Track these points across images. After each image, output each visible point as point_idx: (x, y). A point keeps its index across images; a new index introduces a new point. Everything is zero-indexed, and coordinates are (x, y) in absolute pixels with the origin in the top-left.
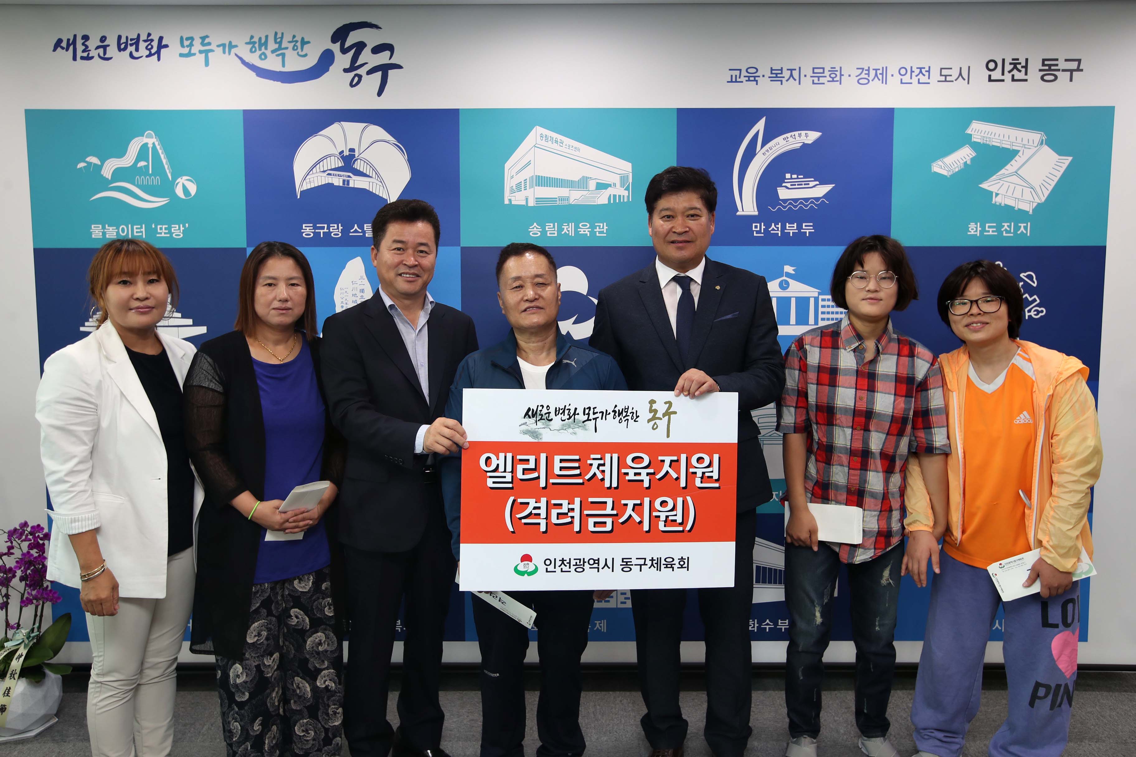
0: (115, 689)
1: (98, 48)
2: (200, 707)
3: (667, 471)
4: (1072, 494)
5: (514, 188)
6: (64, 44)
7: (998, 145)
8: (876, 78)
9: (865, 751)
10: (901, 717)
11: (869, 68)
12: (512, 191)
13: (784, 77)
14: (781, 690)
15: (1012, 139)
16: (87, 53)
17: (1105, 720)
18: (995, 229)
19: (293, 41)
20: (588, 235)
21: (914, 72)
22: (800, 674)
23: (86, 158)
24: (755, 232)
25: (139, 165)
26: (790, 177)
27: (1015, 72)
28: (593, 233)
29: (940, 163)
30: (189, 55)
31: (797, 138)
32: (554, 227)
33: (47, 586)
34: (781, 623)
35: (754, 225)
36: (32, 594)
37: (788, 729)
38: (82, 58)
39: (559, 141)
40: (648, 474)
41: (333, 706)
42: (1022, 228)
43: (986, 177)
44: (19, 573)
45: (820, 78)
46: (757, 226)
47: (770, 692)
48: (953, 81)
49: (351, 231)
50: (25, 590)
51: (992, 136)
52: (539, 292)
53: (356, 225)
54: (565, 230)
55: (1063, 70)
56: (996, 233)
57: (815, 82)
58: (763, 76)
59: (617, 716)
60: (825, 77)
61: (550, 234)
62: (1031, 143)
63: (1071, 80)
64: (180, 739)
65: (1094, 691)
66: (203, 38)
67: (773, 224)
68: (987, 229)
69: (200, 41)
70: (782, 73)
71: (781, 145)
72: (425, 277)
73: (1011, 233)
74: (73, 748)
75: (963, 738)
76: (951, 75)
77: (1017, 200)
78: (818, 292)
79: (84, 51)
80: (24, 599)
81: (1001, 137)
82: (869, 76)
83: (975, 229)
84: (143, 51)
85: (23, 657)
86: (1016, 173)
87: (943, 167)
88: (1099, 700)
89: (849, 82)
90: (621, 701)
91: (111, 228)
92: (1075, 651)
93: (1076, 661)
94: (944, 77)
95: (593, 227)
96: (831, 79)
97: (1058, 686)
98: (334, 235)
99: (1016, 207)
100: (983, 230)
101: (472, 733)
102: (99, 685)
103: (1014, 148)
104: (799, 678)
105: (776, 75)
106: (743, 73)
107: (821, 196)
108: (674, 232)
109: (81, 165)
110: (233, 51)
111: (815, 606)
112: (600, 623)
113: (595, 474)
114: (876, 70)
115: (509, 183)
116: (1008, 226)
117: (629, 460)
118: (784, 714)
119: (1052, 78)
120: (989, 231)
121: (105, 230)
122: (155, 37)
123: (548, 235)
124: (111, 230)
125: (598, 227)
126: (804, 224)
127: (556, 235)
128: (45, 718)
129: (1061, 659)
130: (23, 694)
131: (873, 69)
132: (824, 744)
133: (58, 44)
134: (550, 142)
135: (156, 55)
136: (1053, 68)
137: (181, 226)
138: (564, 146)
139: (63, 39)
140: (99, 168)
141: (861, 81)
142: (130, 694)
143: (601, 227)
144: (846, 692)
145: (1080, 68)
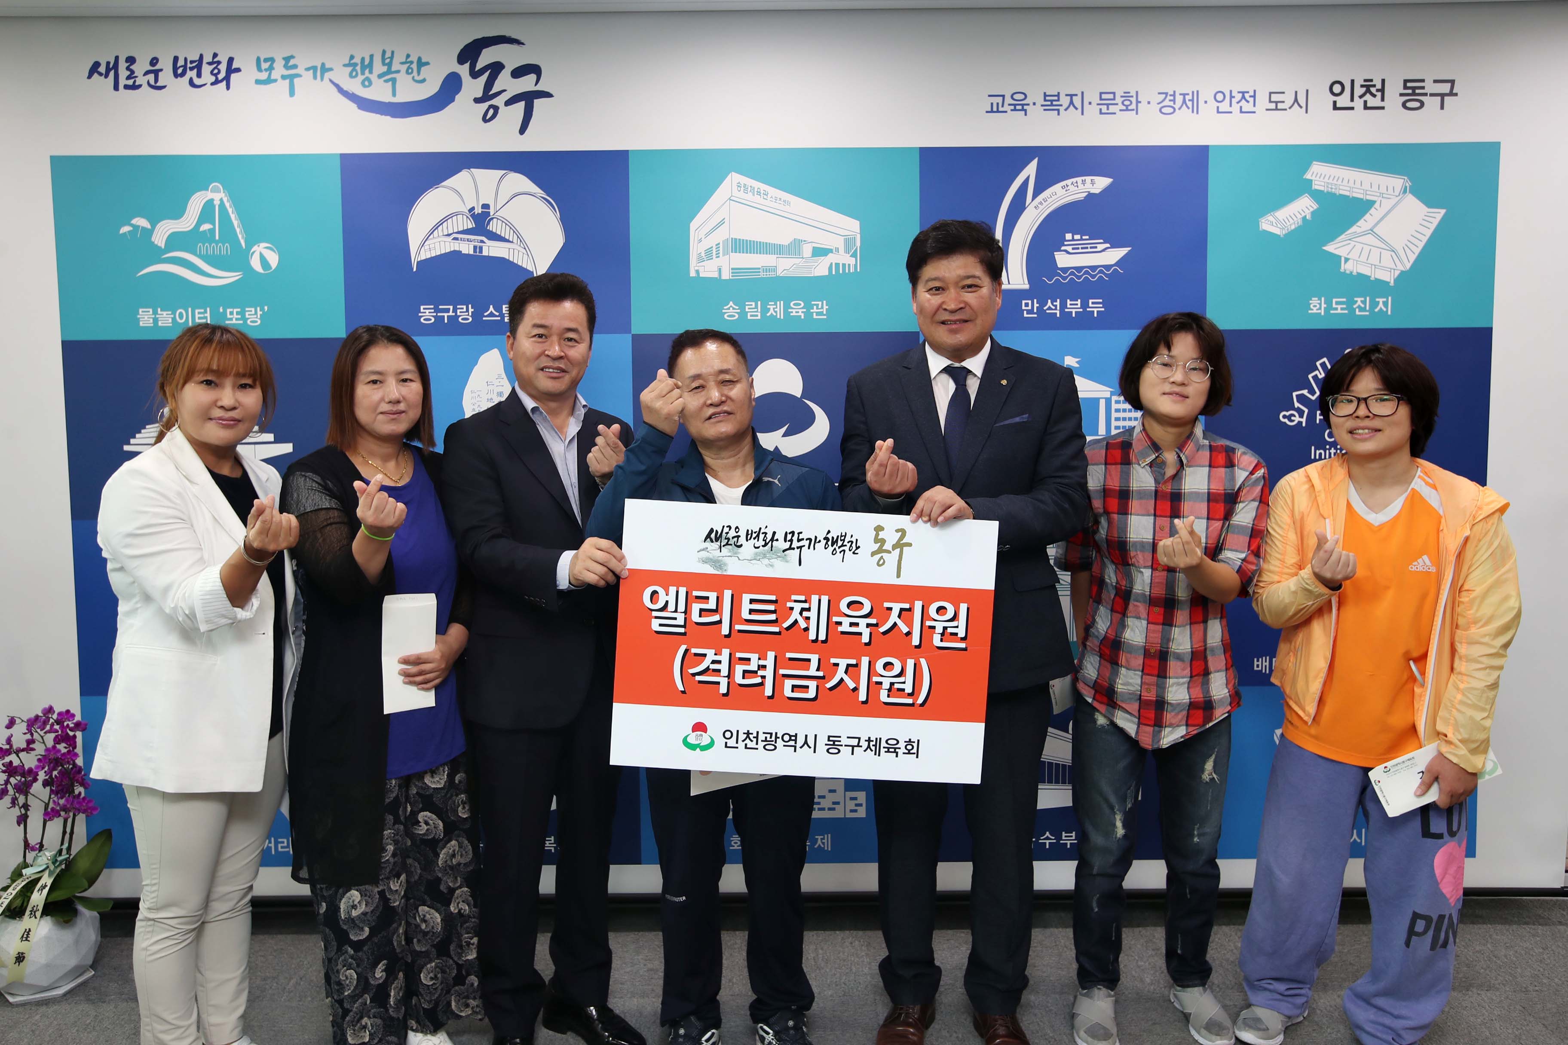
0: (173, 929)
1: (147, 73)
2: (285, 955)
3: (895, 623)
4: (1488, 671)
5: (703, 255)
6: (102, 69)
7: (1347, 193)
8: (1184, 105)
9: (1177, 1006)
10: (1227, 960)
11: (1174, 92)
12: (700, 259)
13: (1061, 105)
14: (1066, 927)
15: (1366, 186)
16: (133, 80)
17: (1498, 962)
18: (1344, 306)
19: (407, 61)
20: (803, 317)
21: (1234, 97)
22: (1094, 905)
23: (131, 220)
24: (1025, 312)
25: (202, 229)
26: (1071, 238)
27: (1368, 97)
28: (808, 314)
29: (1271, 218)
30: (269, 81)
31: (1081, 186)
32: (756, 307)
33: (80, 793)
34: (1066, 836)
35: (1024, 302)
36: (59, 804)
37: (1075, 977)
38: (127, 87)
39: (762, 192)
40: (868, 625)
41: (466, 935)
42: (1381, 303)
43: (1332, 238)
44: (42, 776)
45: (1110, 106)
46: (1028, 303)
47: (1052, 929)
48: (1286, 110)
49: (486, 314)
50: (50, 798)
51: (1339, 182)
52: (726, 392)
53: (491, 306)
54: (772, 311)
55: (1432, 95)
56: (1346, 312)
57: (1103, 111)
58: (1034, 104)
59: (845, 963)
60: (1117, 104)
61: (751, 316)
62: (1390, 191)
63: (1442, 107)
64: (258, 997)
65: (1484, 923)
66: (287, 59)
67: (1049, 301)
68: (1334, 306)
69: (283, 62)
70: (1058, 100)
71: (1058, 195)
72: (574, 373)
73: (1366, 311)
74: (114, 1010)
75: (1310, 989)
76: (1283, 102)
77: (1373, 267)
78: (1111, 392)
79: (128, 78)
80: (49, 810)
81: (1351, 184)
82: (1174, 103)
83: (1318, 306)
84: (207, 76)
85: (47, 889)
86: (1372, 231)
87: (1274, 224)
88: (1491, 936)
89: (1149, 111)
90: (851, 943)
91: (165, 313)
92: (1461, 869)
93: (1462, 883)
94: (1274, 104)
95: (808, 307)
96: (1124, 108)
97: (1441, 917)
98: (462, 319)
99: (1373, 276)
100: (1329, 307)
101: (650, 987)
102: (152, 922)
103: (1369, 198)
104: (1093, 909)
105: (1051, 103)
106: (1008, 100)
107: (1113, 263)
108: (945, 309)
109: (125, 229)
110: (327, 75)
111: (1115, 813)
112: (822, 839)
113: (796, 622)
114: (1184, 95)
115: (696, 249)
116: (1361, 301)
117: (843, 605)
118: (1071, 959)
119: (1417, 104)
120: (1336, 309)
121: (157, 316)
122: (223, 59)
123: (749, 318)
124: (165, 315)
125: (815, 307)
126: (1091, 301)
127: (759, 317)
128: (78, 971)
129: (1445, 880)
130: (47, 938)
131: (1181, 94)
132: (1123, 998)
133: (94, 69)
134: (750, 194)
135: (224, 82)
136: (1417, 91)
137: (258, 309)
138: (769, 199)
139: (101, 62)
140: (148, 233)
141: (1164, 110)
142: (193, 934)
143: (820, 307)
144: (1153, 928)
145: (1454, 92)
